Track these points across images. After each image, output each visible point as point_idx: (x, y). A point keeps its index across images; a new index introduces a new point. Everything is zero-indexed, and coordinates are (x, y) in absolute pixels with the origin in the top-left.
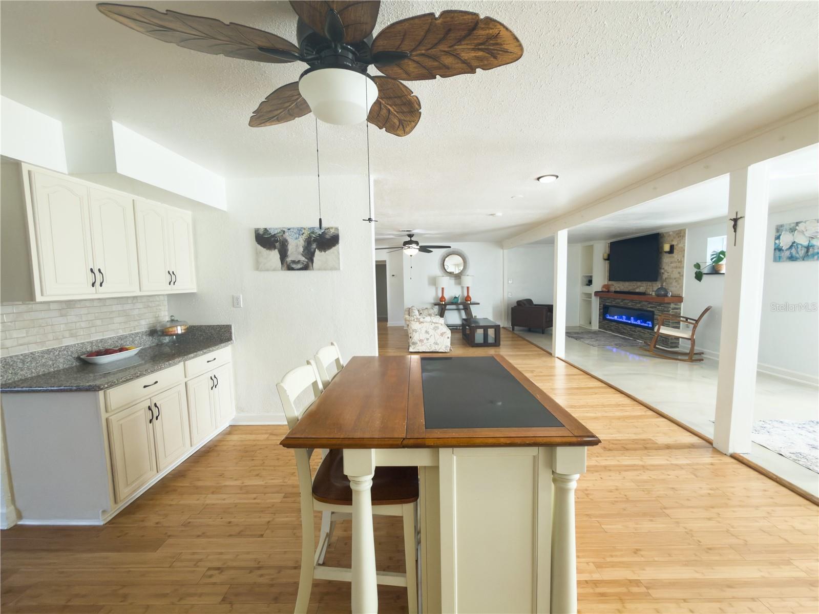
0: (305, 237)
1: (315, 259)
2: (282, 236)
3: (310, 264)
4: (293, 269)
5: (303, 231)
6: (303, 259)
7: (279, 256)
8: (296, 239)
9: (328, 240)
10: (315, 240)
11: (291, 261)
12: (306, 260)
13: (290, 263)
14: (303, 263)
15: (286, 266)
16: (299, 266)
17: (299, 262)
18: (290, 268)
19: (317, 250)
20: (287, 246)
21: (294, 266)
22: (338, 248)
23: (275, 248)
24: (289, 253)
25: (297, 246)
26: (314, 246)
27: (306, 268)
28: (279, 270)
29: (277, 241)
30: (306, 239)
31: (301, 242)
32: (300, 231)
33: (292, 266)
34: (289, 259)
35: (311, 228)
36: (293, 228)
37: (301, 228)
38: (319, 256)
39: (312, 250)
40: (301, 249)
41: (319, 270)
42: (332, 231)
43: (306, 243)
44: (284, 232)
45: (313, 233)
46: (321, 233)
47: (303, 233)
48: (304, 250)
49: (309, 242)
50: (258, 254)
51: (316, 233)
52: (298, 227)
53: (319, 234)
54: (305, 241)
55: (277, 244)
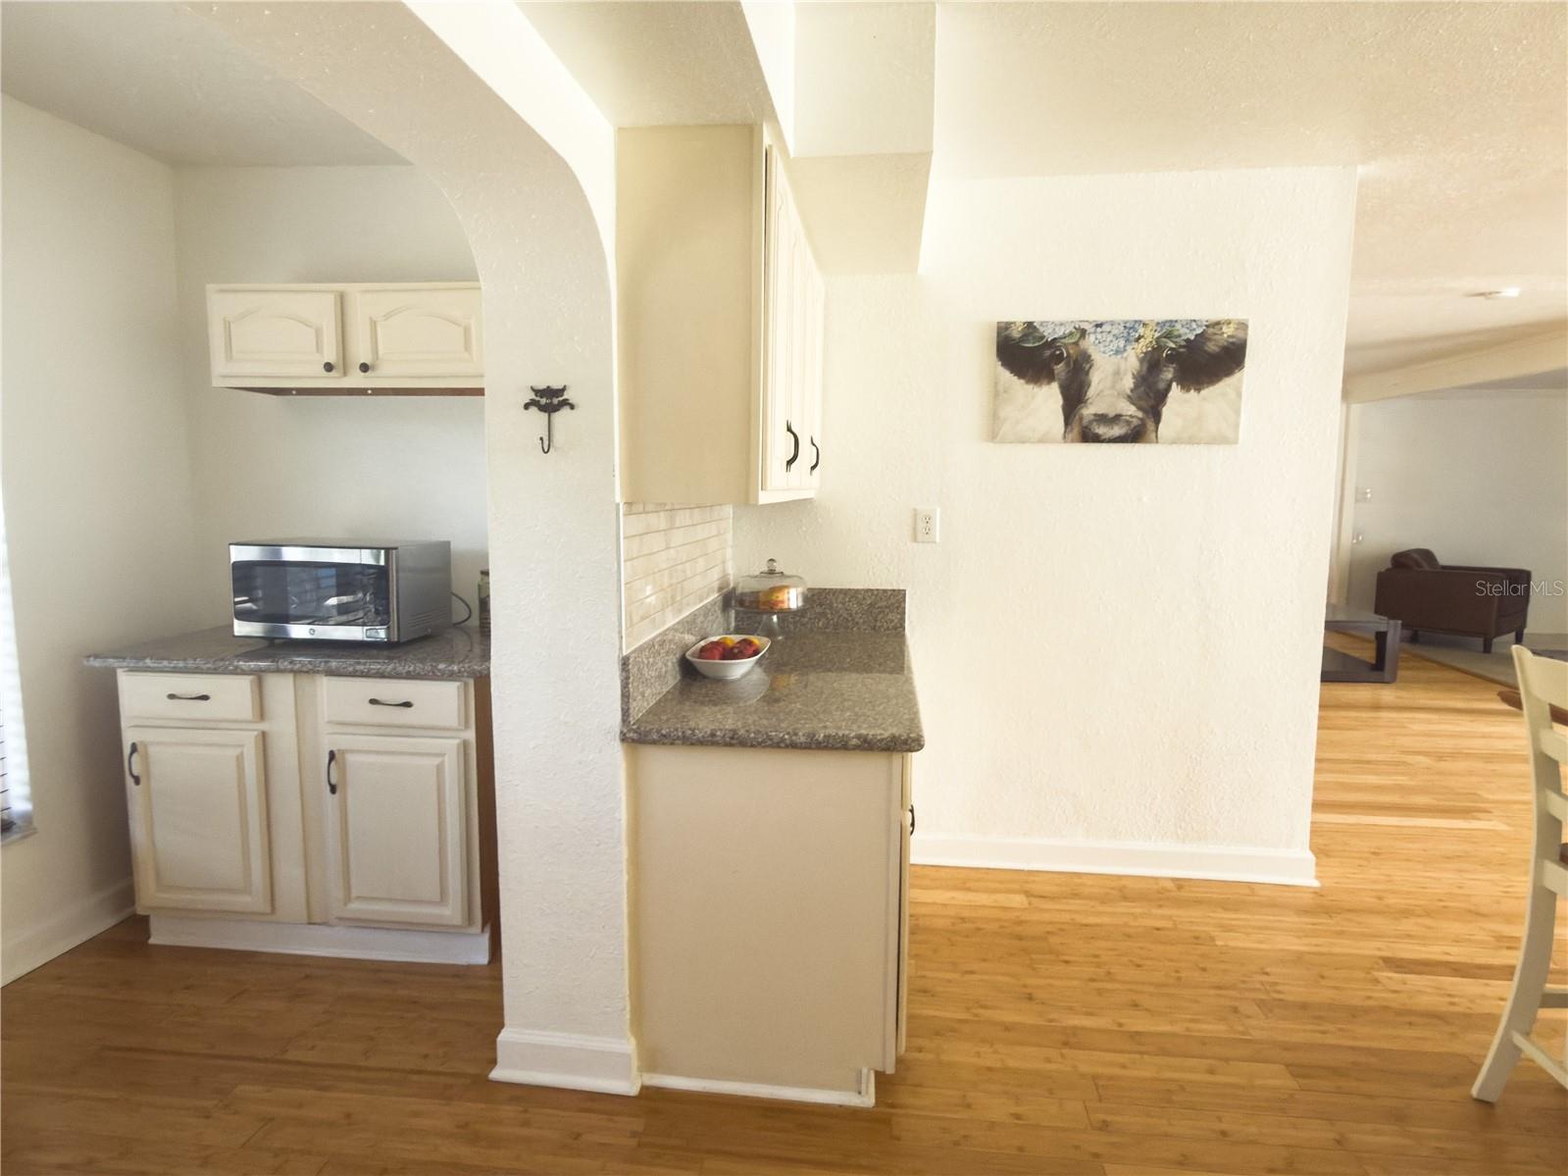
0: (1142, 347)
1: (1166, 411)
2: (1076, 344)
3: (1150, 425)
4: (1097, 439)
5: (1141, 331)
6: (1130, 410)
7: (1060, 401)
8: (1117, 352)
9: (1213, 357)
10: (1175, 356)
11: (1095, 415)
12: (1140, 414)
13: (1091, 422)
14: (1128, 423)
15: (1076, 430)
16: (1117, 431)
17: (1117, 418)
18: (1088, 437)
19: (1174, 384)
20: (1087, 373)
21: (1101, 430)
22: (1240, 380)
23: (1050, 377)
24: (1091, 392)
25: (1117, 373)
26: (1168, 374)
27: (1136, 436)
28: (1053, 441)
29: (1059, 359)
30: (1146, 353)
31: (1132, 361)
32: (1131, 331)
33: (1097, 431)
34: (1088, 411)
35: (1164, 323)
36: (1112, 323)
37: (1136, 322)
38: (1179, 404)
39: (1162, 386)
40: (1128, 383)
41: (1174, 442)
42: (1228, 331)
43: (1145, 369)
44: (1083, 333)
45: (1168, 335)
46: (1192, 338)
47: (1140, 338)
48: (1137, 386)
49: (1153, 363)
50: (997, 394)
51: (1180, 336)
52: (1126, 318)
53: (1188, 341)
54: (1141, 361)
55: (1059, 368)
